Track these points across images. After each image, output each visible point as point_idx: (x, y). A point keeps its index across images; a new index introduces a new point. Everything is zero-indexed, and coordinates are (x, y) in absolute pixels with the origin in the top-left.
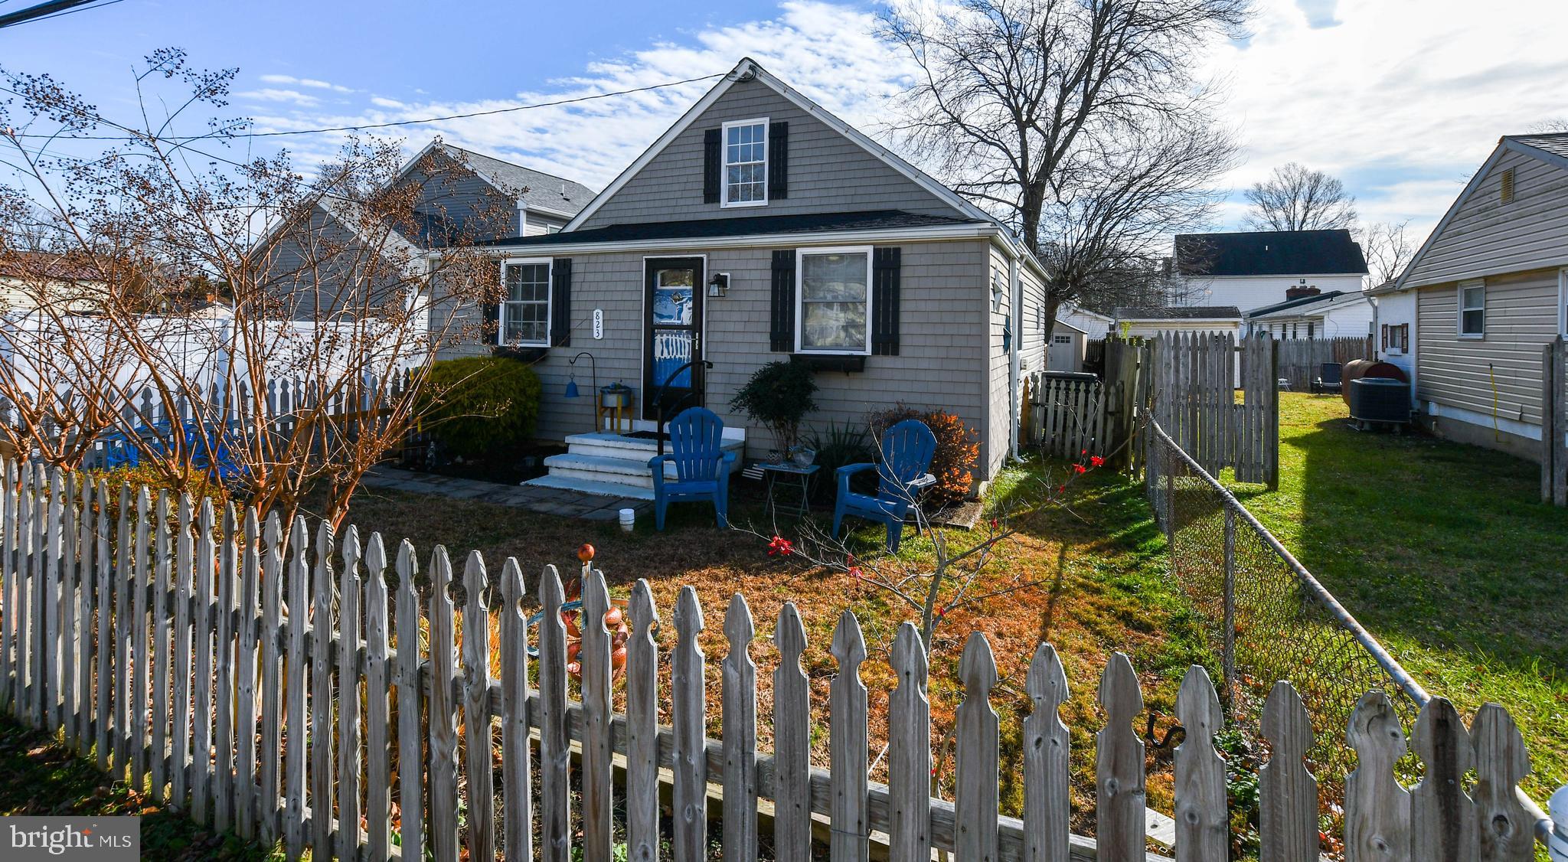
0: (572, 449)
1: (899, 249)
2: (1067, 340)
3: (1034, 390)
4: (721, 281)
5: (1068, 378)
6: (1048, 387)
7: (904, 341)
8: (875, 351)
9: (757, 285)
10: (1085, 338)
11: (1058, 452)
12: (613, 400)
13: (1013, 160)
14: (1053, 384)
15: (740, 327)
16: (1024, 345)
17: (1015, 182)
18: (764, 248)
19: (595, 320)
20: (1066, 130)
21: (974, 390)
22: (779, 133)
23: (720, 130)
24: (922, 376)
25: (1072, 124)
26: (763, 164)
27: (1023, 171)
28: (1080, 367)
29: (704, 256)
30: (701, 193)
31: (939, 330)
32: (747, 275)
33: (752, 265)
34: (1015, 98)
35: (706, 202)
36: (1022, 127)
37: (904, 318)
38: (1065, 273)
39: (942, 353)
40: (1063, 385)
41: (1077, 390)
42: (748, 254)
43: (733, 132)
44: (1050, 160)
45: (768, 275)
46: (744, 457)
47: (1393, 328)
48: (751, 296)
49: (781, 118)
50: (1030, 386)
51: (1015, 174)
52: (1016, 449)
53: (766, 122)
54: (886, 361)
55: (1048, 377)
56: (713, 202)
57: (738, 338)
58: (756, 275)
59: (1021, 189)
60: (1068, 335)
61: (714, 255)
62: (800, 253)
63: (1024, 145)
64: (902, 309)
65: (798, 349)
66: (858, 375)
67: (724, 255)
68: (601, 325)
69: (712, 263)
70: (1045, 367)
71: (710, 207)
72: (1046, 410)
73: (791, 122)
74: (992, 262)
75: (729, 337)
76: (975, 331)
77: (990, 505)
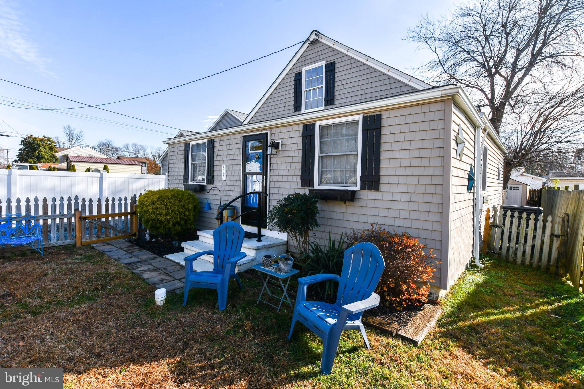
0: (200, 238)
1: (381, 115)
2: (517, 188)
3: (494, 216)
4: (276, 146)
5: (521, 211)
6: (505, 215)
7: (383, 180)
8: (363, 188)
9: (295, 147)
10: (528, 188)
11: (511, 259)
13: (486, 95)
14: (509, 213)
15: (286, 172)
16: (487, 189)
17: (486, 105)
18: (298, 124)
19: (223, 170)
20: (520, 75)
21: (437, 218)
22: (331, 69)
23: (302, 72)
24: (395, 206)
25: (523, 71)
26: (322, 87)
27: (492, 101)
28: (525, 203)
29: (268, 132)
30: (293, 107)
31: (409, 172)
32: (289, 141)
33: (292, 135)
34: (488, 62)
35: (295, 111)
36: (491, 76)
37: (383, 164)
38: (516, 152)
39: (411, 189)
40: (516, 214)
41: (528, 219)
42: (290, 129)
43: (308, 72)
44: (508, 93)
45: (300, 140)
46: (287, 250)
48: (292, 154)
49: (330, 60)
50: (491, 214)
51: (487, 102)
52: (477, 257)
53: (324, 63)
54: (370, 194)
55: (505, 209)
56: (298, 111)
57: (285, 179)
58: (294, 141)
59: (490, 110)
60: (518, 186)
61: (274, 131)
62: (318, 124)
63: (492, 86)
64: (382, 157)
65: (316, 186)
66: (352, 203)
67: (278, 130)
68: (225, 173)
69: (273, 135)
70: (503, 202)
71: (297, 113)
72: (503, 231)
73: (336, 61)
74: (454, 117)
75: (280, 179)
76: (438, 171)
77: (448, 309)
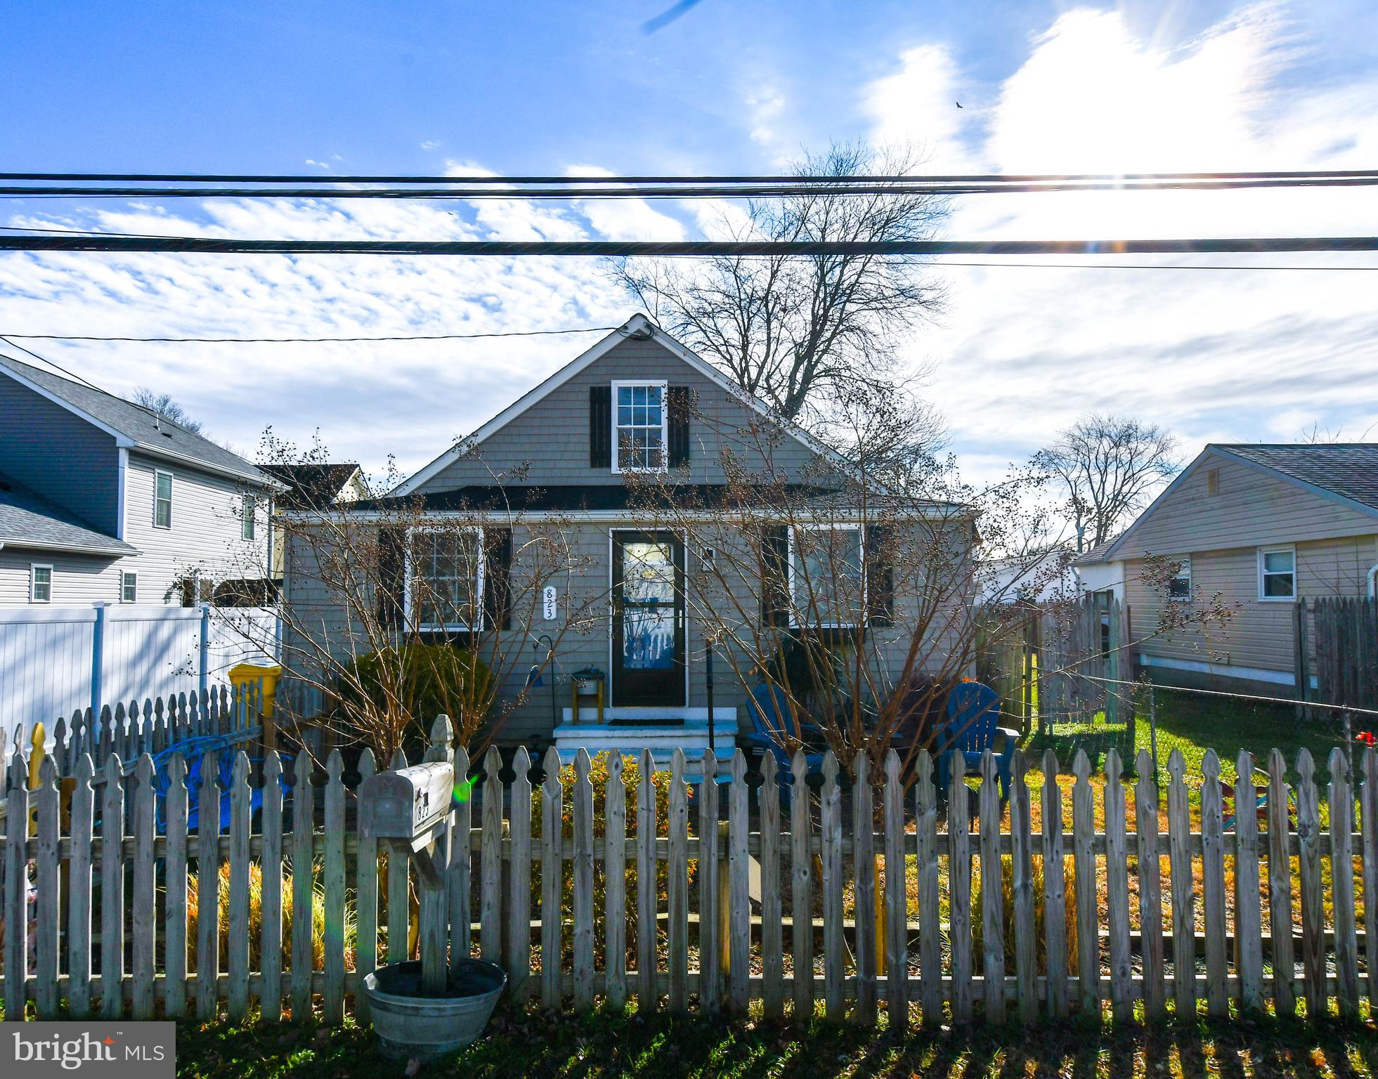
0: (560, 745)
7: (898, 613)
8: (871, 624)
9: (745, 560)
12: (589, 687)
19: (546, 599)
22: (680, 399)
23: (609, 389)
26: (659, 430)
29: (684, 529)
30: (587, 456)
32: (732, 550)
35: (593, 465)
37: (897, 591)
43: (624, 391)
45: (758, 550)
47: (1096, 594)
48: (739, 572)
49: (682, 382)
53: (661, 383)
56: (601, 466)
57: (726, 614)
58: (743, 550)
61: (695, 528)
62: (792, 528)
64: (895, 583)
65: (792, 625)
67: (707, 529)
68: (554, 603)
69: (694, 536)
71: (596, 471)
73: (692, 388)
